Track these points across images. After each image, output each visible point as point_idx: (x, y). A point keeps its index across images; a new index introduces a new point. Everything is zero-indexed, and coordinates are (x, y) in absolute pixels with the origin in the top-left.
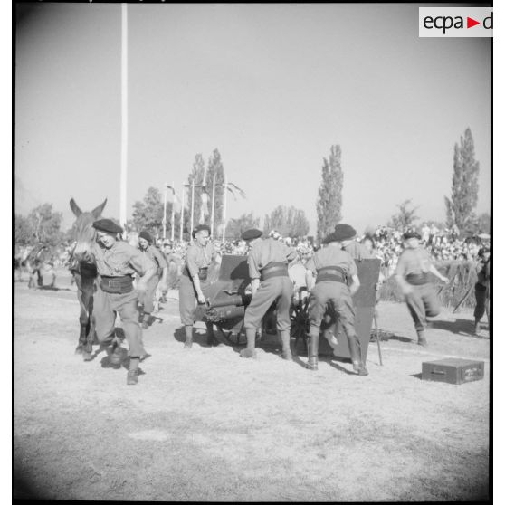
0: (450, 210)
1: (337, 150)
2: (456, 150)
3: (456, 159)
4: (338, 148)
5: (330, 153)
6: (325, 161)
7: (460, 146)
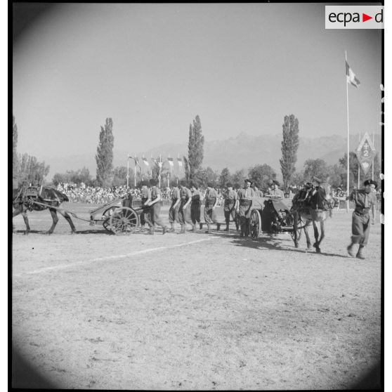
0: (187, 165)
1: (109, 121)
2: (191, 128)
3: (190, 134)
4: (111, 120)
5: (105, 123)
6: (102, 129)
7: (193, 126)
